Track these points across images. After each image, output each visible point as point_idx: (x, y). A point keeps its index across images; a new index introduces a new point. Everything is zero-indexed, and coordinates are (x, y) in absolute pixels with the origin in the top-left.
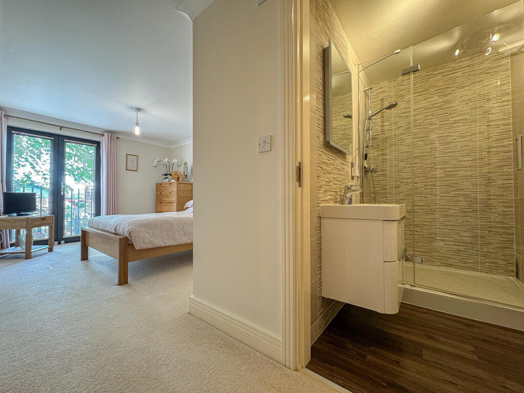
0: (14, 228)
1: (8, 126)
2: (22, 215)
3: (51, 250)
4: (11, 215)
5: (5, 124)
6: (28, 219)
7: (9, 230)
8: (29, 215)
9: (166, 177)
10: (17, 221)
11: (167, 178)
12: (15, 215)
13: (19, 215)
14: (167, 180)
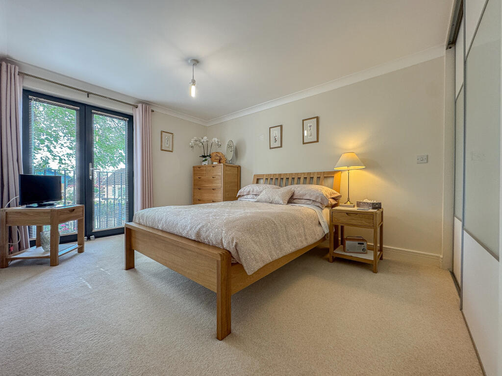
0: (34, 224)
1: (23, 90)
2: (45, 205)
3: (81, 250)
4: (31, 205)
5: (20, 85)
6: (52, 211)
7: (29, 227)
8: (52, 205)
9: (204, 159)
10: (38, 213)
11: (206, 160)
12: (36, 205)
13: (40, 206)
14: (206, 163)
